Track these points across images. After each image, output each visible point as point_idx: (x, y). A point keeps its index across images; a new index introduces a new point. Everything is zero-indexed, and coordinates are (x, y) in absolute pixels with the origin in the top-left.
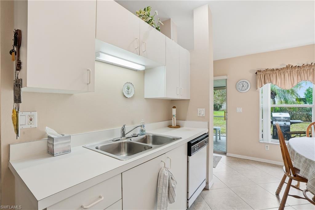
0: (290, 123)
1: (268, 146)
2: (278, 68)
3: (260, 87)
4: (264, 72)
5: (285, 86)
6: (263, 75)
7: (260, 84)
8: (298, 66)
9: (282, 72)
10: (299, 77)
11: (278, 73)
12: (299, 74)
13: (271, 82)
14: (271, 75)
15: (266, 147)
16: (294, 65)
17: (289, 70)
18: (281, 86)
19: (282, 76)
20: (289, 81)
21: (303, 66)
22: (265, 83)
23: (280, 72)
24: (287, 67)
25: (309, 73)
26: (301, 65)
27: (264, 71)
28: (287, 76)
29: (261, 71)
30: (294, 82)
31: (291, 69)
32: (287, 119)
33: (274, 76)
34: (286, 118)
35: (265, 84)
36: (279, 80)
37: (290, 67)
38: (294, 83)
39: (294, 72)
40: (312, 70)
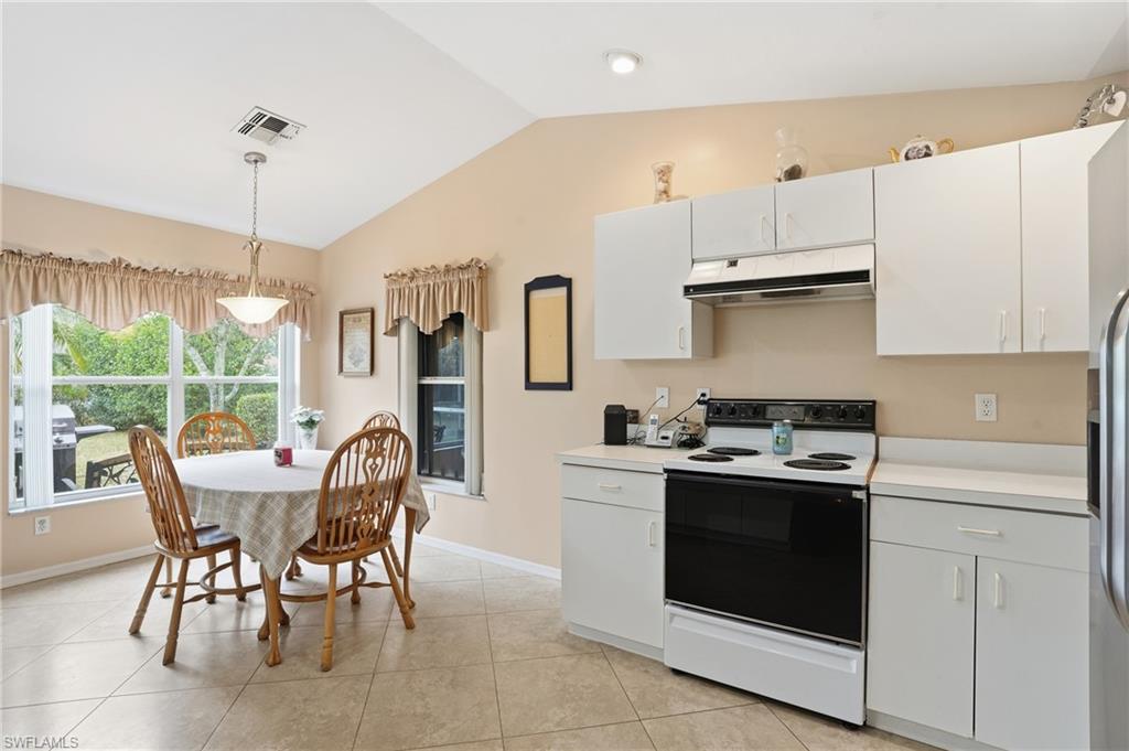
0: (74, 435)
1: (47, 518)
2: (88, 261)
3: (16, 311)
4: (33, 261)
5: (105, 320)
6: (28, 272)
7: (17, 301)
8: (143, 268)
9: (97, 277)
10: (144, 298)
11: (85, 276)
12: (144, 292)
13: (59, 298)
14: (61, 278)
15: (37, 525)
16: (134, 264)
17: (117, 275)
18: (94, 317)
19: (99, 288)
20: (117, 305)
21: (156, 272)
22: (36, 300)
23: (91, 274)
24: (116, 265)
25: (166, 292)
26: (150, 269)
27: (34, 257)
28: (114, 292)
29: (20, 254)
30: (131, 311)
31: (125, 273)
32: (65, 425)
33: (72, 282)
34: (60, 421)
35: (35, 304)
36: (86, 300)
37: (124, 265)
38: (130, 316)
39: (131, 281)
40: (173, 287)
